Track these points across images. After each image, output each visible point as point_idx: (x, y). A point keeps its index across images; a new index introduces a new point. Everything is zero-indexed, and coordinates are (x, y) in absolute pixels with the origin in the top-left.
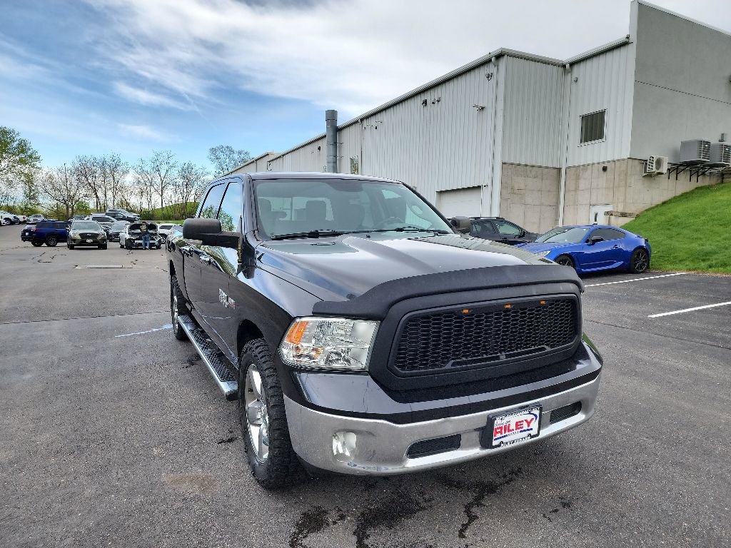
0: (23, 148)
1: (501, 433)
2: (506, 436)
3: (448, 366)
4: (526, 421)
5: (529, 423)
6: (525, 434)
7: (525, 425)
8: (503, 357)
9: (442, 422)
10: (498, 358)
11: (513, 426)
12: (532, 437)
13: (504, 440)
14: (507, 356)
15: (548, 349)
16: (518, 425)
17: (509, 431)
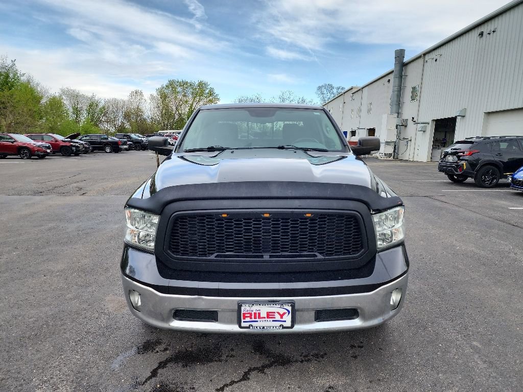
0: (211, 93)
1: (251, 318)
2: (257, 321)
3: (212, 257)
4: (278, 313)
5: (282, 316)
6: (278, 324)
7: (278, 317)
8: (266, 257)
9: (195, 299)
10: (262, 256)
11: (263, 314)
12: (284, 328)
13: (254, 324)
14: (271, 256)
15: (320, 257)
16: (269, 315)
17: (259, 317)
